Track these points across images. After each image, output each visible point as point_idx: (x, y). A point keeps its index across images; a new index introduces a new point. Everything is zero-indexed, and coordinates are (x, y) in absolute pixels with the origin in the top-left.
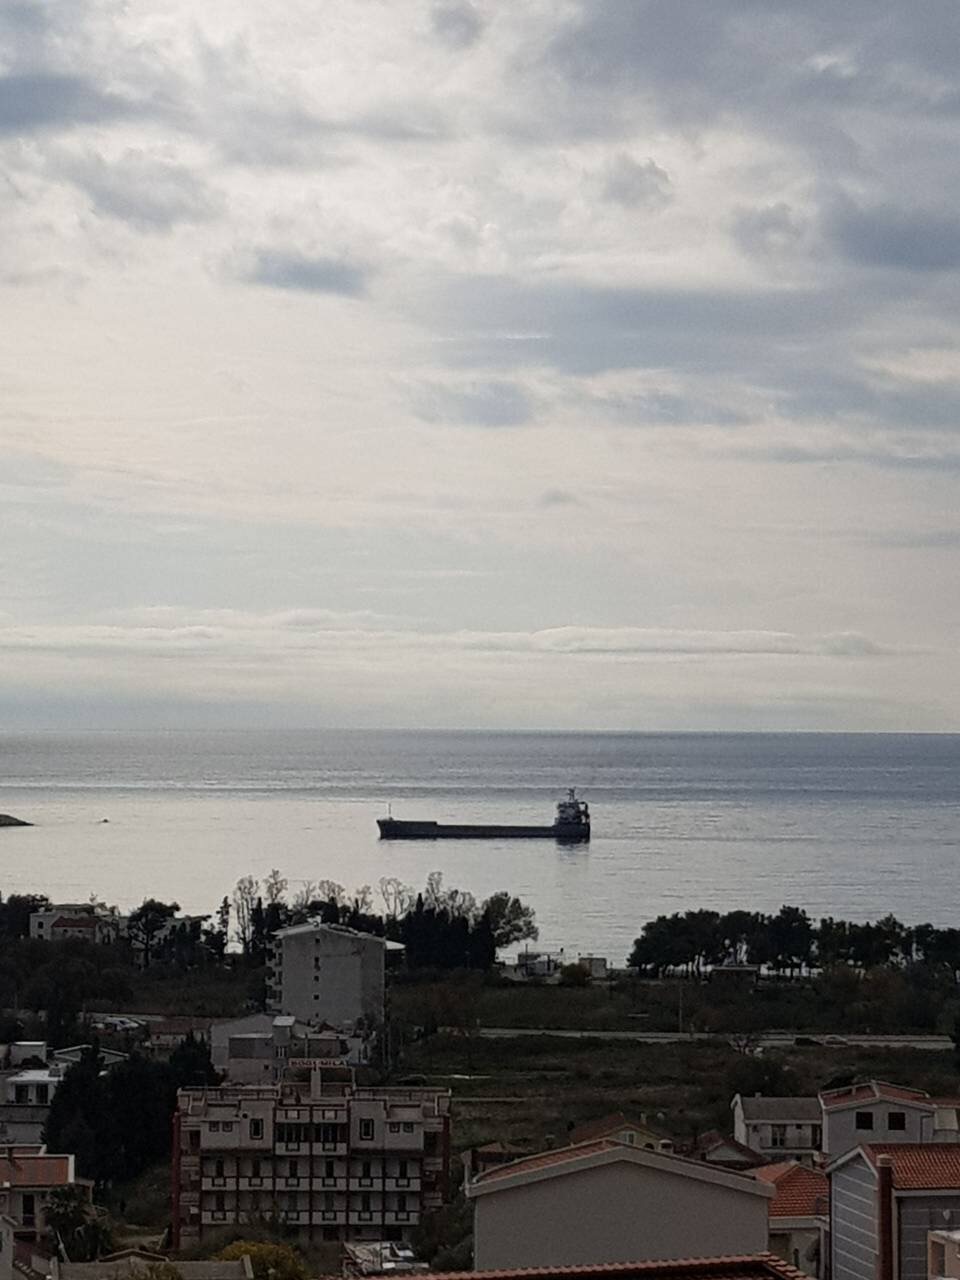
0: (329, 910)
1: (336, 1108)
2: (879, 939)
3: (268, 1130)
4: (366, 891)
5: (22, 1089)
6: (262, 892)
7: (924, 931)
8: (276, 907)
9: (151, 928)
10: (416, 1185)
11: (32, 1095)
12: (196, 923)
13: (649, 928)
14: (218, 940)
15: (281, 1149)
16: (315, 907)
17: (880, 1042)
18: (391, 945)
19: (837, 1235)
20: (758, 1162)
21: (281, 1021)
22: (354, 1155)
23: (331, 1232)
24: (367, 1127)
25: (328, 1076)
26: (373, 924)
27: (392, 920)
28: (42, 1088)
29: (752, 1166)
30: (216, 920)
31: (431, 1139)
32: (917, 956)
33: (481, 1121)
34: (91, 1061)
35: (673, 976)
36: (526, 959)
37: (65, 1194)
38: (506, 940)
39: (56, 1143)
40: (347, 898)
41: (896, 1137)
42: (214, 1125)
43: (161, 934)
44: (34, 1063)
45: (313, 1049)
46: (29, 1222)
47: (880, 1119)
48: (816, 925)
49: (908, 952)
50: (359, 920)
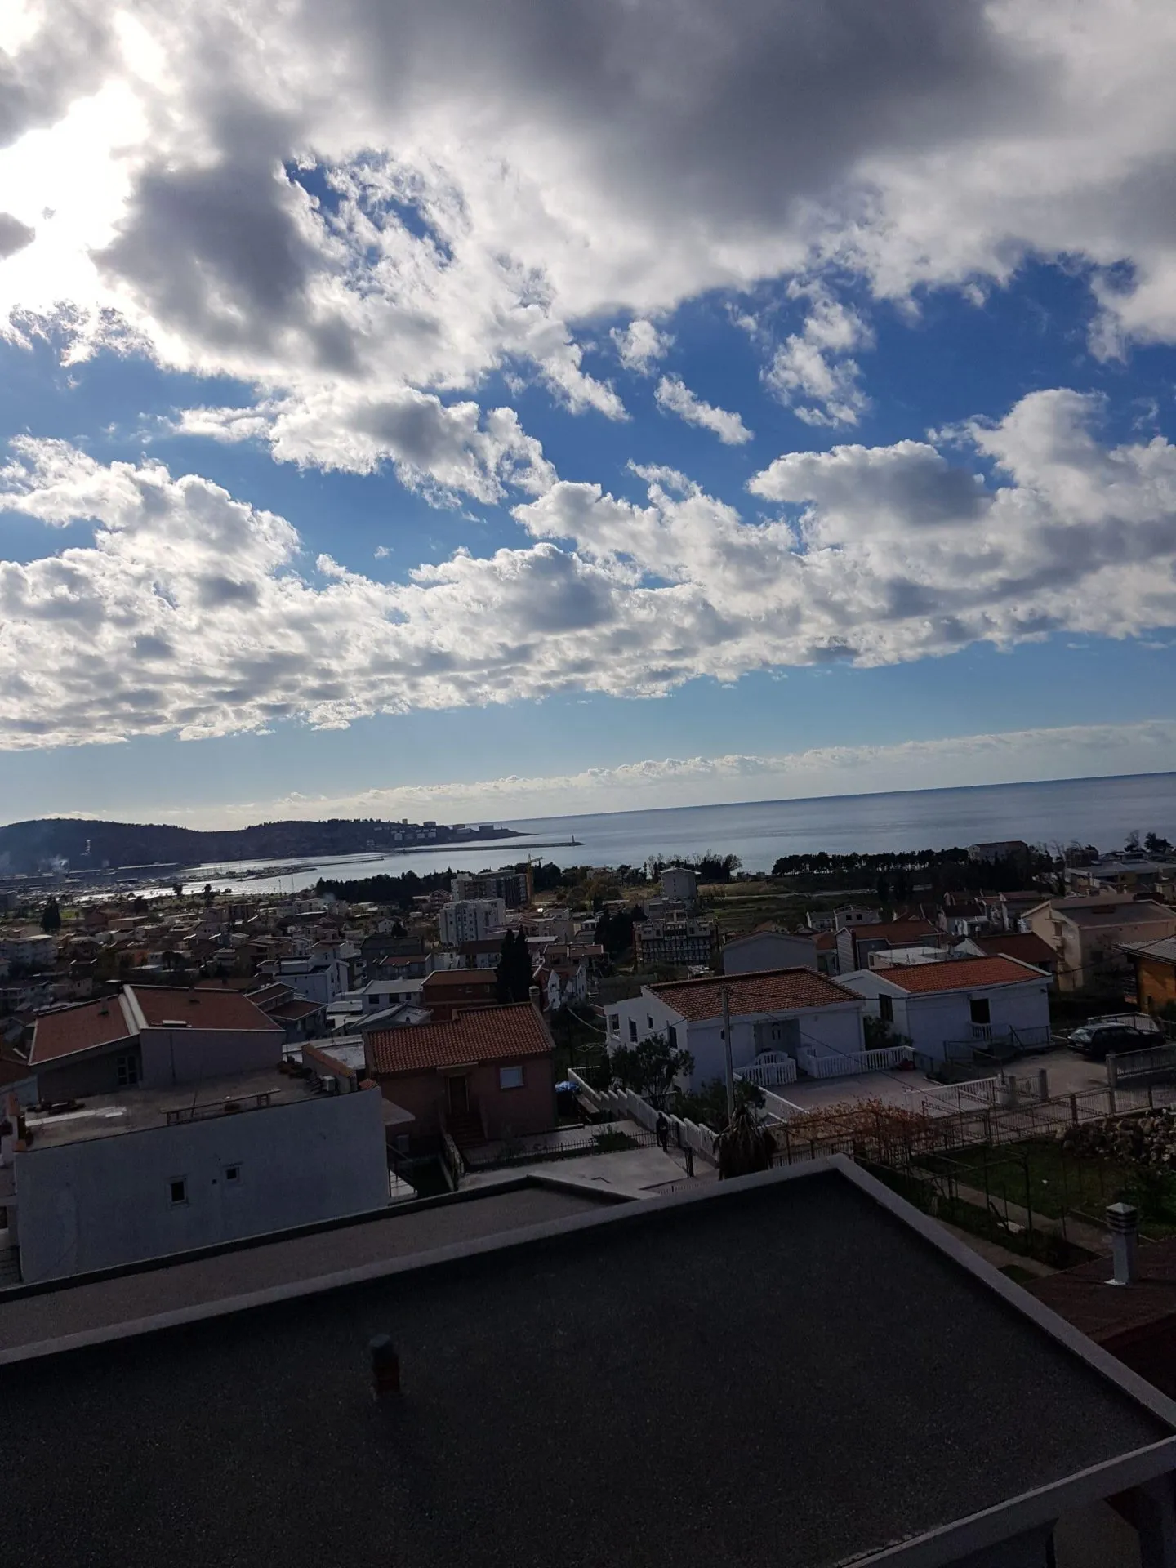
0: (677, 863)
1: (682, 925)
2: (852, 860)
3: (661, 933)
4: (688, 857)
5: (587, 925)
6: (656, 860)
7: (865, 856)
8: (661, 864)
9: (623, 873)
10: (709, 947)
11: (590, 926)
12: (637, 870)
13: (777, 862)
14: (644, 875)
15: (666, 938)
16: (673, 863)
17: (853, 892)
18: (697, 873)
19: (840, 954)
20: (817, 933)
21: (665, 899)
22: (688, 939)
23: (684, 963)
24: (692, 930)
25: (678, 915)
26: (691, 867)
27: (697, 865)
28: (593, 924)
29: (811, 934)
30: (643, 869)
31: (712, 932)
32: (864, 864)
33: (727, 925)
34: (607, 915)
35: (785, 876)
36: (740, 874)
37: (602, 956)
38: (733, 868)
39: (597, 940)
40: (682, 860)
41: (860, 922)
42: (645, 932)
43: (626, 875)
44: (590, 917)
45: (675, 907)
46: (591, 965)
47: (854, 917)
48: (831, 857)
49: (861, 864)
50: (687, 866)
